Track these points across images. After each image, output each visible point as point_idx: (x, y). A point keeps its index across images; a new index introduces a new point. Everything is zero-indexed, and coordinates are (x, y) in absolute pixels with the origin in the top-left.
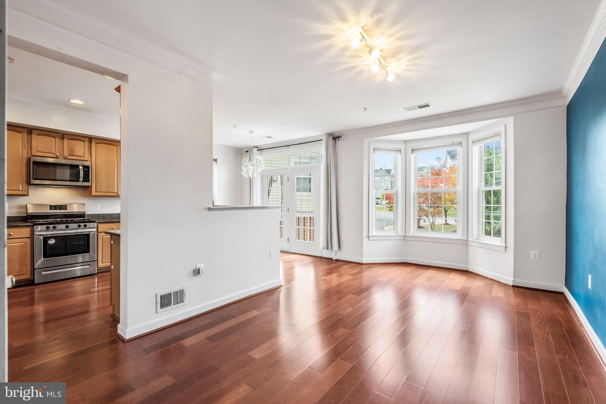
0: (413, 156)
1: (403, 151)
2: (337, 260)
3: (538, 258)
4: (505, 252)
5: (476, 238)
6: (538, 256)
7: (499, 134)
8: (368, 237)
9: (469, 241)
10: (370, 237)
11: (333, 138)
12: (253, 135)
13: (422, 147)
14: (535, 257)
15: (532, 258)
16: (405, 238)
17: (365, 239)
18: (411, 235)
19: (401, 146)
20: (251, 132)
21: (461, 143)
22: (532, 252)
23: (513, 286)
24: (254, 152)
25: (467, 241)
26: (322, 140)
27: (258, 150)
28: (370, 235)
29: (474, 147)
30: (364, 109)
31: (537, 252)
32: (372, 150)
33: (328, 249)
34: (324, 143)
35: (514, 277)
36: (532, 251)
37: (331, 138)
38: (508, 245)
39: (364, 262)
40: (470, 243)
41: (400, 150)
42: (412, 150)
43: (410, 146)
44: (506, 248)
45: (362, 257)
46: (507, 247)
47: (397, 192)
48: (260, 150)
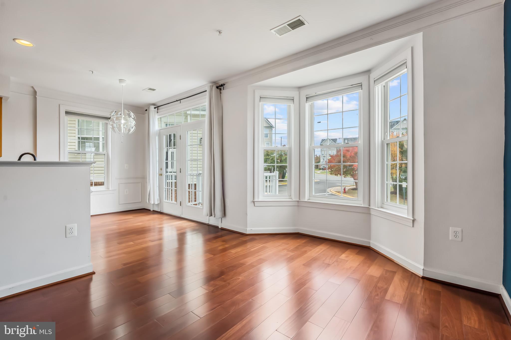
0: (307, 105)
1: (296, 100)
2: (223, 229)
3: (460, 239)
4: (413, 226)
5: (379, 205)
6: (460, 235)
7: (404, 64)
8: (254, 202)
9: (371, 210)
10: (255, 203)
11: (217, 87)
12: (124, 84)
13: (318, 93)
14: (456, 236)
15: (450, 239)
16: (299, 204)
17: (250, 205)
18: (306, 200)
19: (294, 94)
20: (121, 81)
21: (361, 84)
22: (451, 230)
23: (423, 278)
24: (151, 109)
25: (368, 209)
26: (206, 91)
27: (155, 108)
28: (255, 200)
29: (377, 88)
30: (218, 33)
31: (459, 229)
32: (257, 98)
33: (212, 216)
34: (207, 93)
35: (425, 264)
36: (450, 228)
37: (214, 88)
38: (416, 217)
39: (248, 233)
40: (372, 212)
41: (293, 98)
42: (307, 98)
43: (305, 93)
44: (413, 221)
45: (247, 227)
46: (415, 220)
47: (290, 149)
48: (157, 107)
